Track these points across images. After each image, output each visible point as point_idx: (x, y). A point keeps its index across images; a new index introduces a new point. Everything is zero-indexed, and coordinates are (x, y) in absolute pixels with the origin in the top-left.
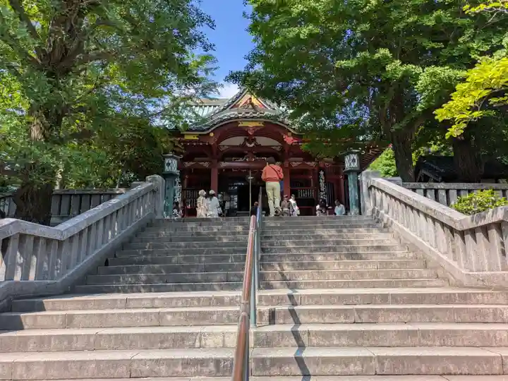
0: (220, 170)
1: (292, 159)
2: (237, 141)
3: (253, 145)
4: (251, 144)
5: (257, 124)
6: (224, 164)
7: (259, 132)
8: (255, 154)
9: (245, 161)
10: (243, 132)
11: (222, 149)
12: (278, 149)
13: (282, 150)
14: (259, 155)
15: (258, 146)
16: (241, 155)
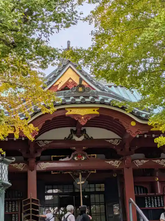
0: (39, 173)
1: (135, 156)
2: (62, 133)
3: (82, 138)
4: (79, 137)
5: (90, 112)
6: (44, 166)
7: (94, 122)
8: (85, 151)
9: (73, 161)
10: (72, 122)
11: (42, 145)
12: (116, 143)
13: (122, 145)
14: (90, 151)
15: (88, 139)
16: (67, 152)
